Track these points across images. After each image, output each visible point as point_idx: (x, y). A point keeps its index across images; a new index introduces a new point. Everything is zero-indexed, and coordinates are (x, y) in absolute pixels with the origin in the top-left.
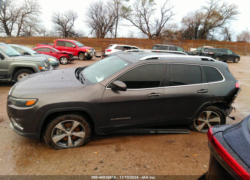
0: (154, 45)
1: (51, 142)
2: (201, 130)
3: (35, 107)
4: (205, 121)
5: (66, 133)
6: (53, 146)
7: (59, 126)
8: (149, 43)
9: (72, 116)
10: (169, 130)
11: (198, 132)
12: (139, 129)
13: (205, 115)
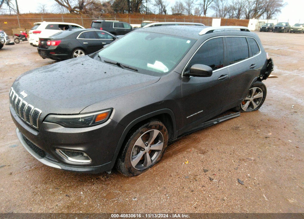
0: (93, 22)
1: (130, 168)
2: (246, 110)
3: (113, 121)
4: (250, 99)
5: (144, 149)
6: (132, 173)
7: (139, 142)
8: (73, 19)
9: (153, 124)
10: (227, 116)
11: (243, 112)
12: (205, 123)
13: (250, 93)
